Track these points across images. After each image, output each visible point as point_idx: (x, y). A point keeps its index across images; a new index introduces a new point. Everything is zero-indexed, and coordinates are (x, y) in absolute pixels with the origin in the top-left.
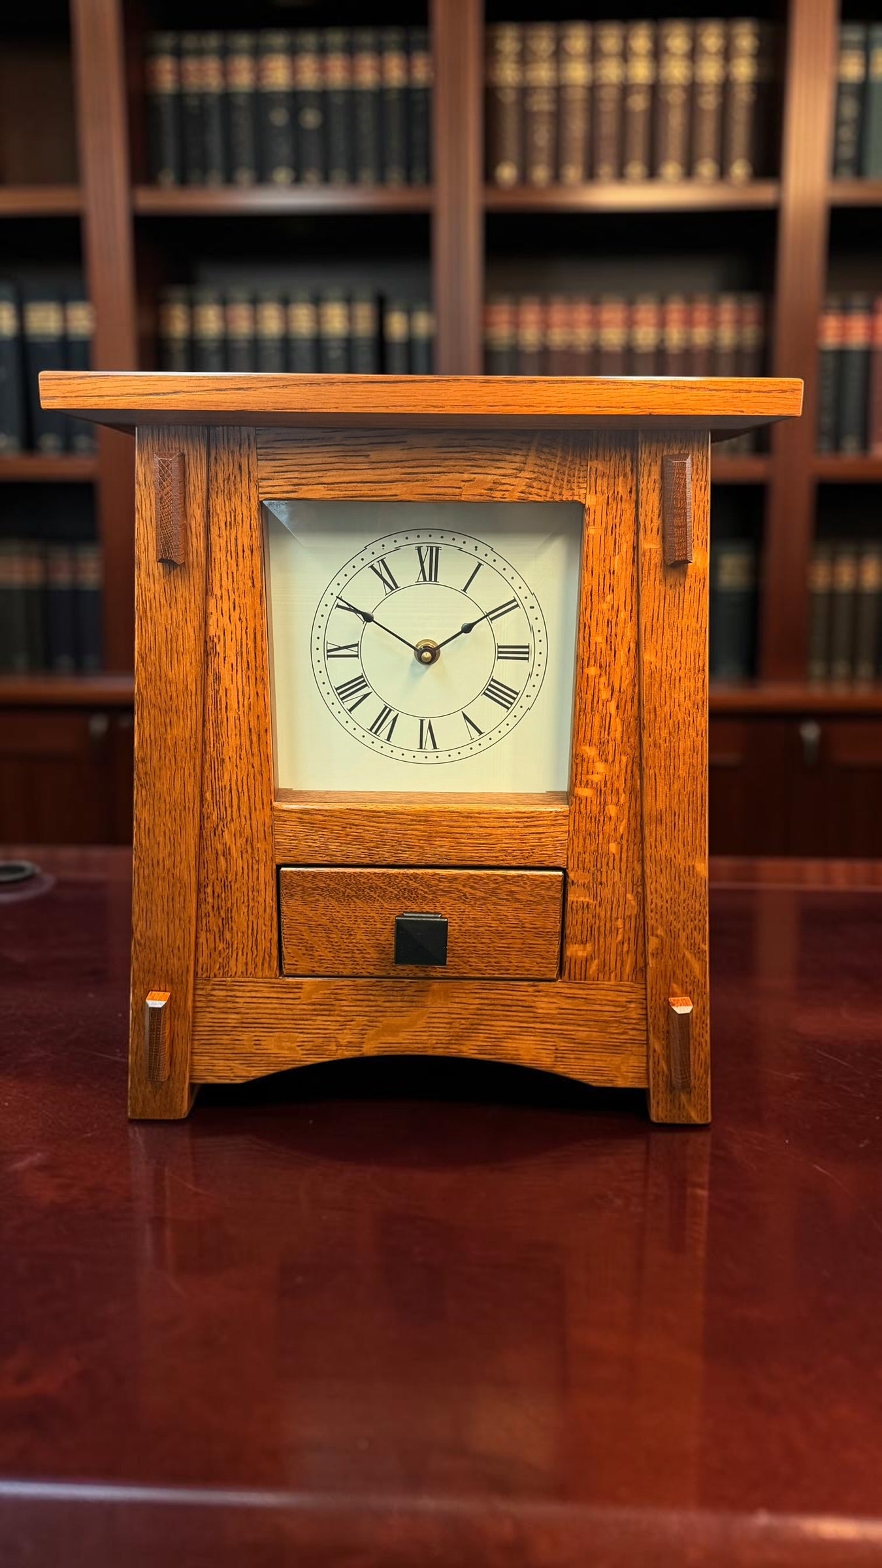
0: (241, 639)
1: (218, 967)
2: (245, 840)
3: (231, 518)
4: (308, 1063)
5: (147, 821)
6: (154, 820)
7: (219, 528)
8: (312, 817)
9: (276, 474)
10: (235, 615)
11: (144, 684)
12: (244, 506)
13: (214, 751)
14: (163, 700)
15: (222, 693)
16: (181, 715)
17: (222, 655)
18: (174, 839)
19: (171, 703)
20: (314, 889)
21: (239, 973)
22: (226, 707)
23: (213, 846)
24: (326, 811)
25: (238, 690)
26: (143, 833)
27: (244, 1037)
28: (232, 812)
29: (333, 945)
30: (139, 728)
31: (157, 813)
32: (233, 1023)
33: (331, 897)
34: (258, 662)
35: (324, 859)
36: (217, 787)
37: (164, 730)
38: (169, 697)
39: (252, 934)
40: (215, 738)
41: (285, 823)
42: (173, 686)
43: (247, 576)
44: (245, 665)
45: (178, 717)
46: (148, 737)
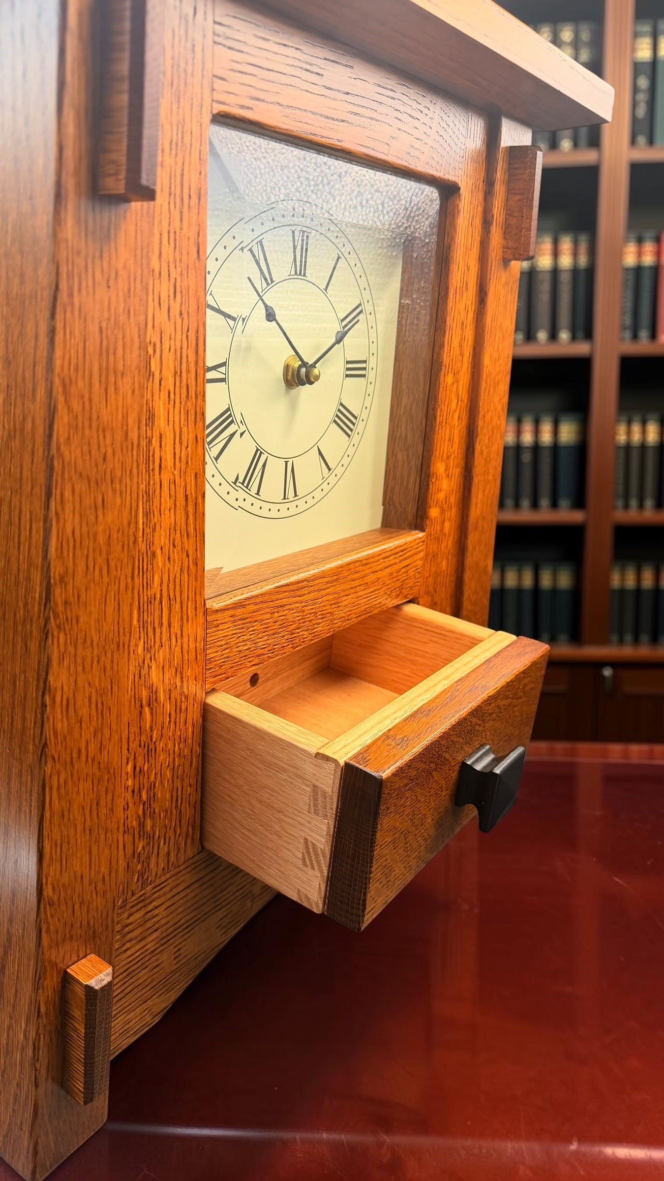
0: (181, 348)
1: (136, 880)
2: (174, 670)
5: (66, 689)
6: (76, 682)
8: (244, 610)
10: (176, 308)
11: (66, 436)
12: (194, 117)
13: (143, 540)
14: (94, 463)
15: (155, 442)
17: (157, 377)
18: (103, 704)
19: (104, 467)
21: (160, 872)
22: (160, 466)
23: (137, 696)
24: (257, 596)
25: (175, 435)
27: (164, 957)
28: (161, 633)
30: (58, 521)
31: (80, 669)
32: (150, 947)
34: (199, 386)
35: (253, 663)
37: (92, 518)
38: (102, 457)
39: (176, 807)
40: (145, 520)
41: (218, 628)
42: (108, 435)
43: (192, 240)
44: (184, 391)
45: (114, 491)
46: (70, 535)
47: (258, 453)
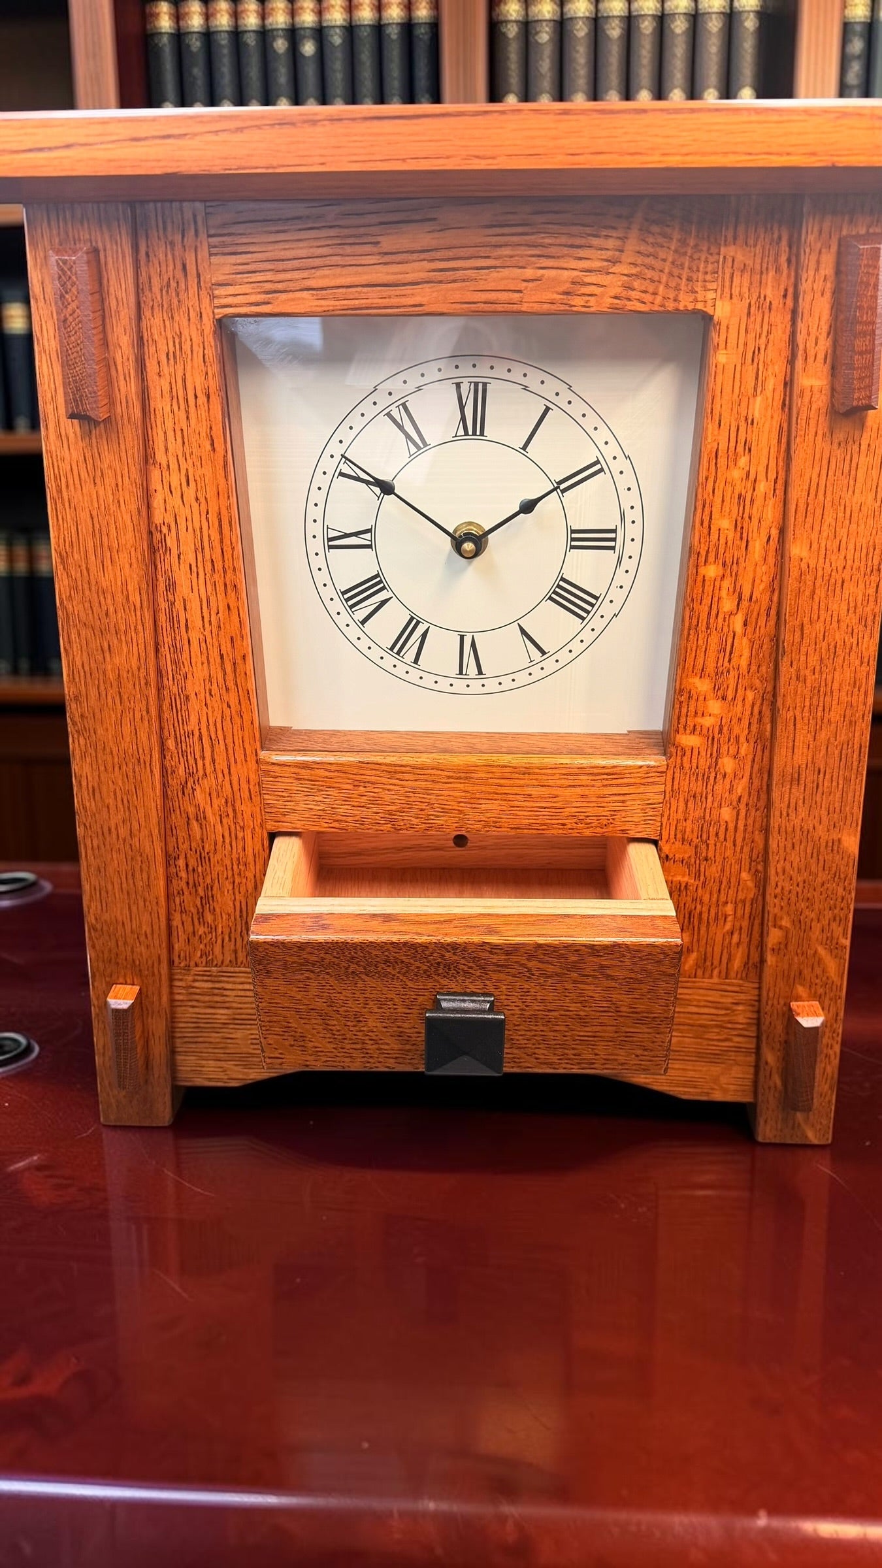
0: (201, 528)
1: (198, 955)
2: (223, 801)
3: (174, 346)
5: (90, 778)
6: (99, 777)
7: (159, 363)
8: (313, 772)
9: (239, 276)
10: (190, 493)
11: (68, 594)
12: (193, 327)
13: (174, 684)
14: (96, 617)
15: (179, 605)
16: (123, 638)
17: (175, 552)
18: (128, 802)
19: (108, 621)
21: (227, 962)
22: (187, 625)
23: (182, 809)
24: (332, 764)
25: (201, 602)
26: (86, 793)
27: (239, 1034)
28: (204, 765)
30: (67, 655)
31: (102, 768)
32: (223, 1019)
34: (226, 561)
35: (331, 825)
36: (182, 732)
37: (100, 658)
38: (104, 613)
40: (174, 668)
41: (277, 780)
42: (109, 597)
43: (203, 434)
44: (209, 566)
45: (120, 641)
46: (80, 667)
47: (413, 622)
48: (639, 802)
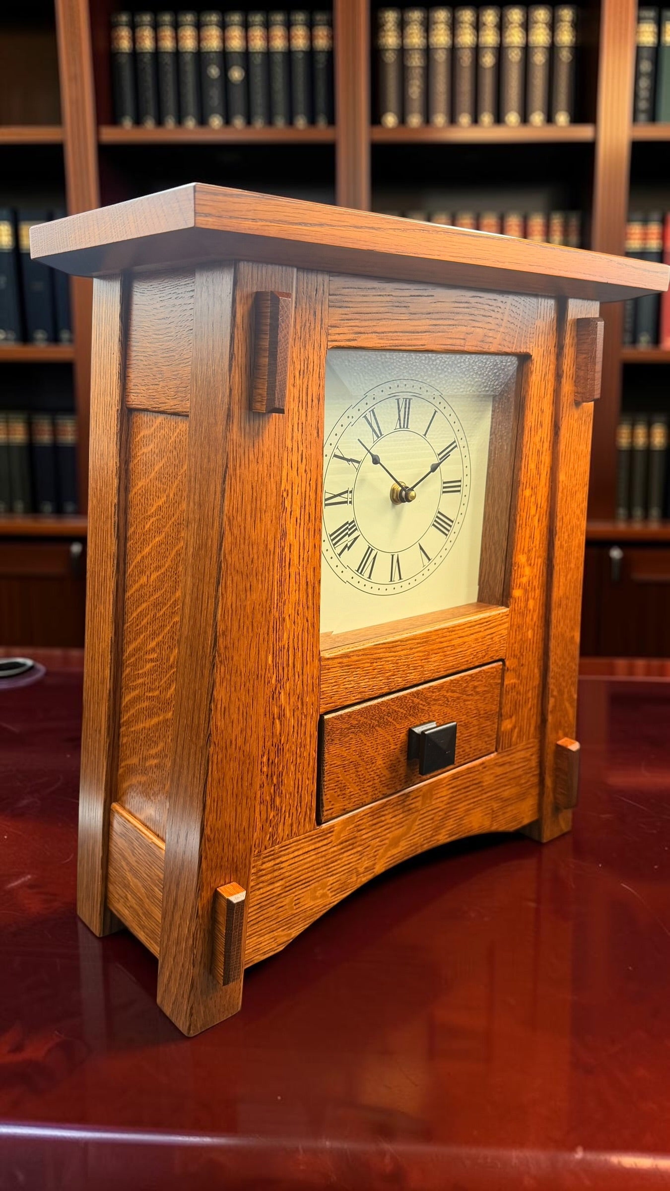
0: (306, 491)
1: (268, 838)
2: (297, 697)
3: (304, 366)
4: (335, 903)
5: (224, 700)
6: (230, 697)
7: (294, 377)
8: (350, 659)
9: (342, 322)
10: (302, 468)
12: (315, 354)
13: (277, 610)
14: (245, 564)
15: (287, 549)
16: (260, 578)
17: (289, 510)
18: (247, 713)
19: (252, 566)
20: (349, 729)
21: (285, 837)
22: (289, 564)
23: (271, 712)
24: (360, 650)
25: (300, 545)
26: (219, 715)
27: (287, 901)
28: (288, 671)
29: (360, 778)
30: (223, 599)
31: (233, 689)
32: (278, 891)
33: (361, 731)
34: (317, 510)
35: (356, 698)
36: (278, 647)
37: (243, 597)
38: (251, 561)
39: (298, 792)
40: (278, 597)
41: (329, 671)
42: (255, 547)
43: (314, 426)
44: (307, 517)
45: (257, 580)
46: (230, 607)
47: (370, 550)
48: (498, 637)
